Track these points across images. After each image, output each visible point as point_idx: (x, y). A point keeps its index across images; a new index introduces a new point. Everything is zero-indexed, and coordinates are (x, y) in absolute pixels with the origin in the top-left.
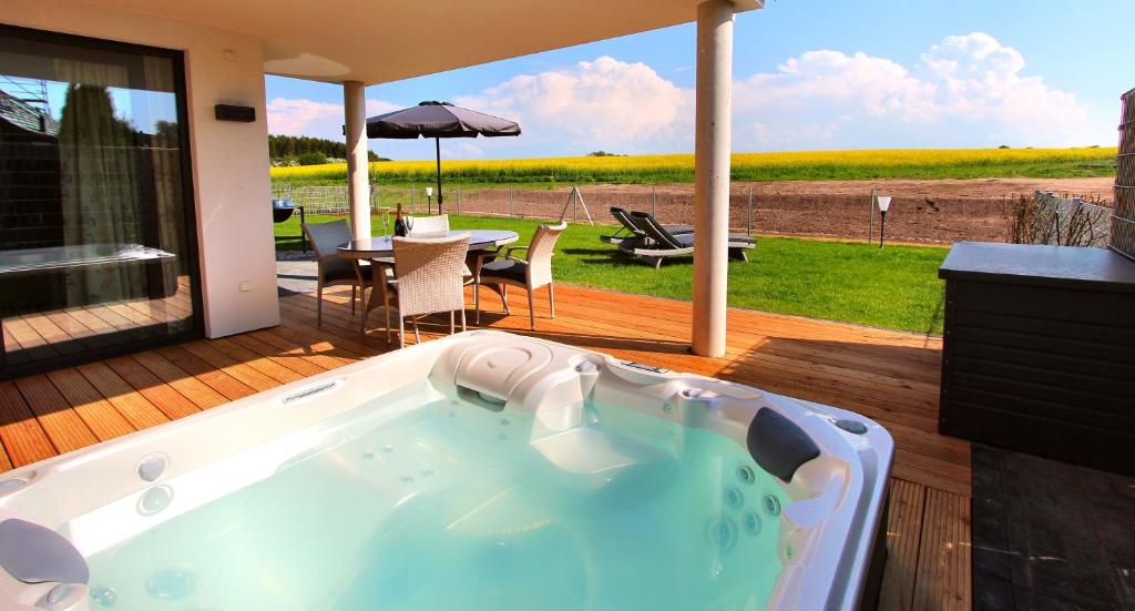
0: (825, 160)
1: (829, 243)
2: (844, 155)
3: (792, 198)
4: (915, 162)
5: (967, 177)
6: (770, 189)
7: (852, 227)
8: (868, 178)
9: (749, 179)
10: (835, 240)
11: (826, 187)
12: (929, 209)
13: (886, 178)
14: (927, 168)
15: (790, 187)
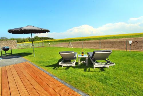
0: (114, 36)
1: (117, 51)
2: (117, 35)
3: (109, 42)
4: (129, 35)
5: (138, 37)
6: (105, 41)
7: (121, 47)
8: (121, 38)
9: (102, 39)
10: (118, 50)
11: (114, 40)
12: (136, 43)
13: (124, 38)
14: (131, 36)
15: (108, 40)
